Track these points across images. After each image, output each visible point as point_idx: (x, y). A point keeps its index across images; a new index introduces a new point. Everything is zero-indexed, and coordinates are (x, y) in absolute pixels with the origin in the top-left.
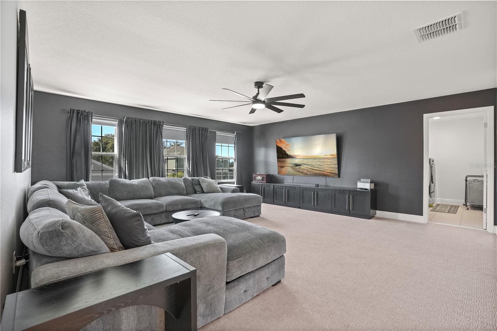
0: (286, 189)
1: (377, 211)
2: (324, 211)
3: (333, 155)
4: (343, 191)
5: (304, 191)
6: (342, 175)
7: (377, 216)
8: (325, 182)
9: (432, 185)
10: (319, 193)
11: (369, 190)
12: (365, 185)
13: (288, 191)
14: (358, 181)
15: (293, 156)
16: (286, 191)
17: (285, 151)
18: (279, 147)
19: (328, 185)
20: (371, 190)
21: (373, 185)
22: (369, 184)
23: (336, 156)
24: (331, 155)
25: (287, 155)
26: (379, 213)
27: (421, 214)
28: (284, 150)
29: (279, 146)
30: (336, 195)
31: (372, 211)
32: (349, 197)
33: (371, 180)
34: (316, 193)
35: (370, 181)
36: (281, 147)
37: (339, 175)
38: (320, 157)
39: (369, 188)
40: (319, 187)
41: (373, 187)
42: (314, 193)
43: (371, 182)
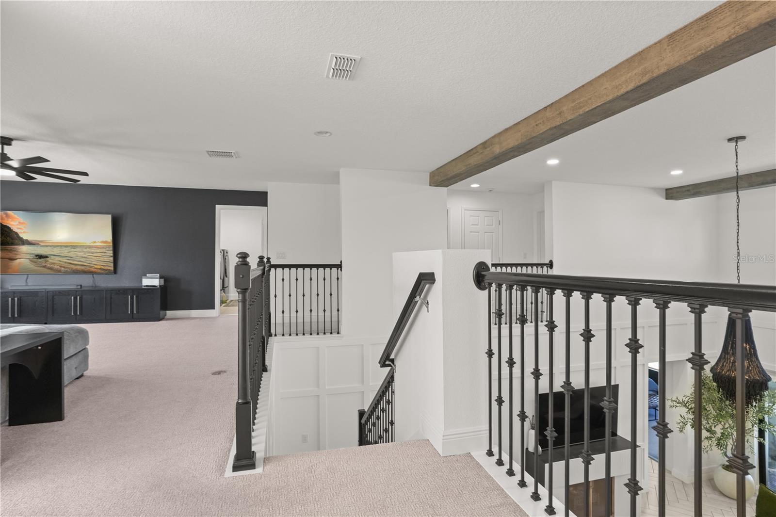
0: (14, 297)
1: (167, 311)
2: (94, 322)
3: (106, 242)
4: (123, 292)
5: (55, 297)
6: (119, 270)
7: (167, 317)
8: (92, 281)
9: (226, 279)
10: (84, 297)
11: (159, 287)
12: (152, 281)
13: (20, 300)
14: (143, 277)
15: (33, 242)
16: (14, 300)
17: (17, 234)
18: (6, 226)
19: (98, 284)
20: (160, 286)
21: (162, 280)
22: (158, 280)
23: (111, 244)
24: (103, 242)
25: (21, 239)
26: (169, 313)
27: (213, 308)
28: (14, 232)
29: (5, 224)
30: (112, 296)
31: (162, 313)
32: (132, 298)
33: (160, 276)
34: (78, 297)
35: (158, 276)
36: (10, 226)
37: (115, 271)
38: (82, 244)
39: (158, 285)
40: (83, 289)
41: (162, 283)
42: (75, 299)
43: (161, 278)
